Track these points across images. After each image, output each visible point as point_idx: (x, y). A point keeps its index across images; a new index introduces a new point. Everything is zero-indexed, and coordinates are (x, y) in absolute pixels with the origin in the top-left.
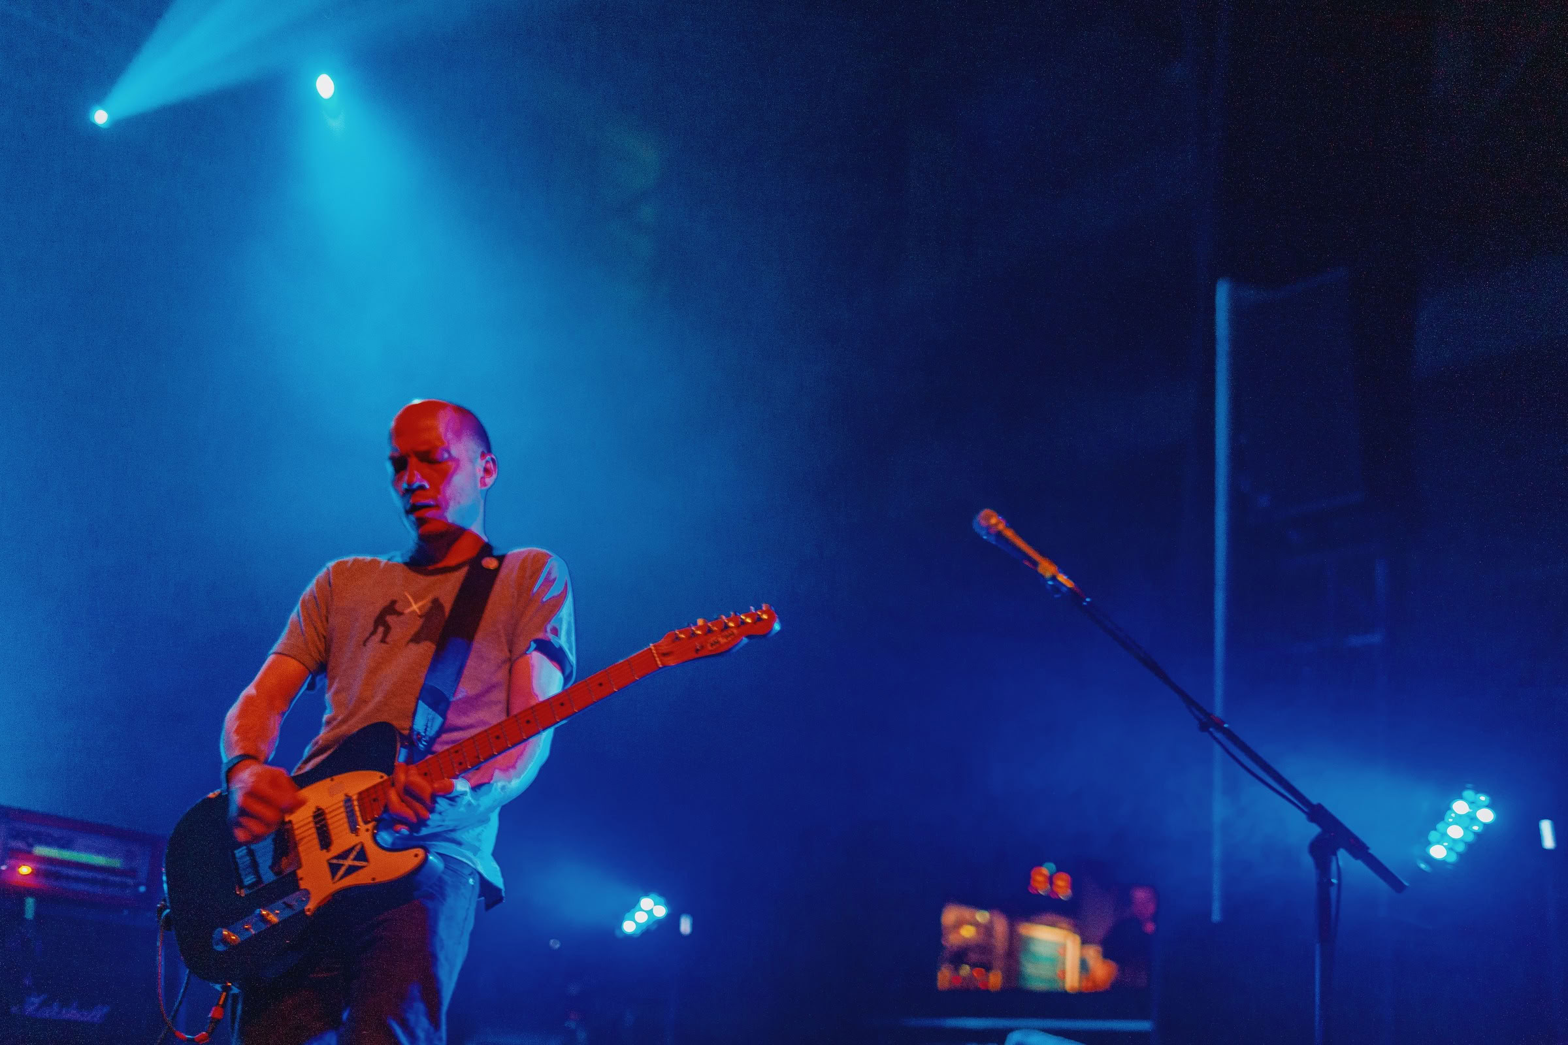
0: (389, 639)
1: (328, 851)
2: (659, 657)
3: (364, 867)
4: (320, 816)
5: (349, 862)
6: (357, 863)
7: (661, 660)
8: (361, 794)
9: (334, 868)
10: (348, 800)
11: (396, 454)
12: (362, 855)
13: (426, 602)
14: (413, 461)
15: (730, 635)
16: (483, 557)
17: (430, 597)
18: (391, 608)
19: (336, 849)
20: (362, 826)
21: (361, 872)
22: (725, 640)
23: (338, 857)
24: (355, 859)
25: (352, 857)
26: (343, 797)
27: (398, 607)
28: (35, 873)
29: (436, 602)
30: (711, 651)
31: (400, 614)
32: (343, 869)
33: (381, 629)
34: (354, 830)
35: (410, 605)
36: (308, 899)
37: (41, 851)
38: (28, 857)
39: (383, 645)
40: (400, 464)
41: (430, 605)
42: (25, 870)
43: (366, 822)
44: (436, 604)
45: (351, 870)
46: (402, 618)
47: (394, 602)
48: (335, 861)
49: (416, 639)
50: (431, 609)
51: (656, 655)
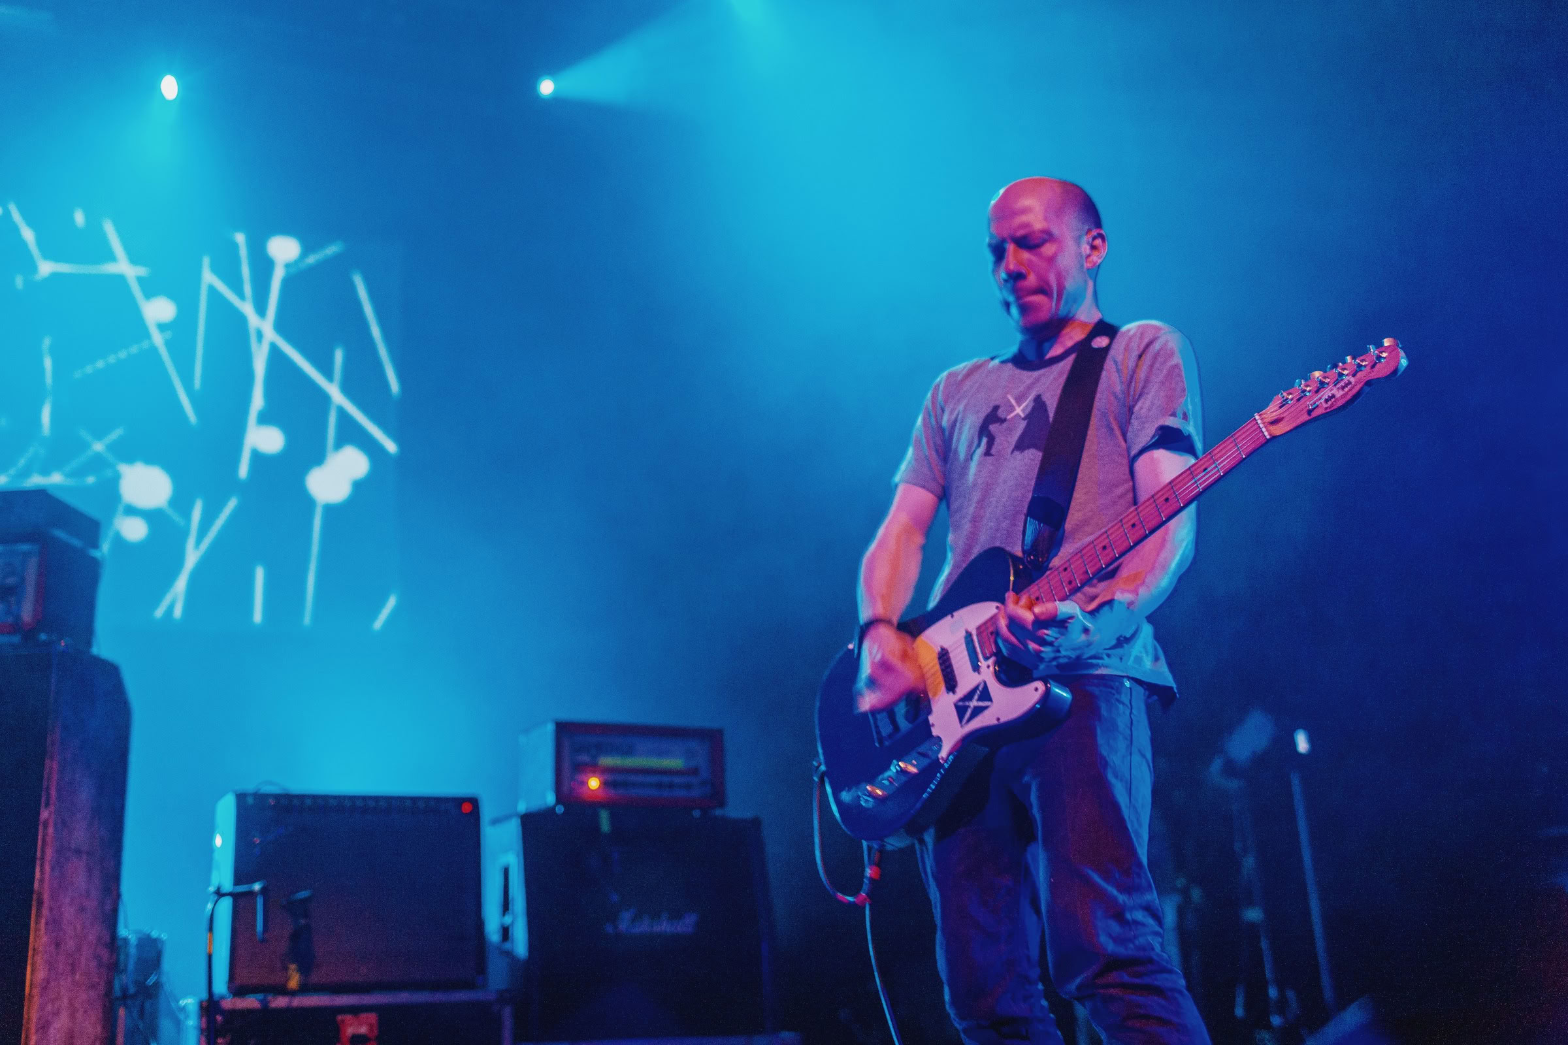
0: (993, 451)
1: (954, 692)
2: (1266, 427)
3: (986, 708)
4: (944, 657)
5: (974, 703)
6: (981, 704)
7: (1267, 431)
8: (979, 629)
9: (961, 710)
10: (969, 635)
11: (994, 242)
12: (985, 695)
13: (1028, 403)
14: (1010, 247)
15: (1346, 385)
16: (1095, 337)
17: (1031, 397)
18: (993, 417)
19: (961, 691)
20: (983, 664)
21: (986, 713)
22: (1341, 393)
23: (962, 700)
24: (979, 699)
25: (976, 697)
26: (963, 633)
27: (1001, 413)
28: (605, 784)
29: (1038, 400)
30: (1326, 408)
31: (1003, 421)
32: (969, 712)
33: (984, 440)
34: (976, 668)
35: (1012, 409)
36: (940, 747)
37: (607, 761)
38: (594, 769)
39: (988, 458)
40: (999, 252)
41: (1032, 404)
42: (594, 783)
43: (986, 658)
44: (1039, 403)
45: (978, 711)
46: (1005, 425)
47: (996, 408)
48: (961, 704)
49: (1020, 446)
50: (1033, 409)
51: (1261, 426)
